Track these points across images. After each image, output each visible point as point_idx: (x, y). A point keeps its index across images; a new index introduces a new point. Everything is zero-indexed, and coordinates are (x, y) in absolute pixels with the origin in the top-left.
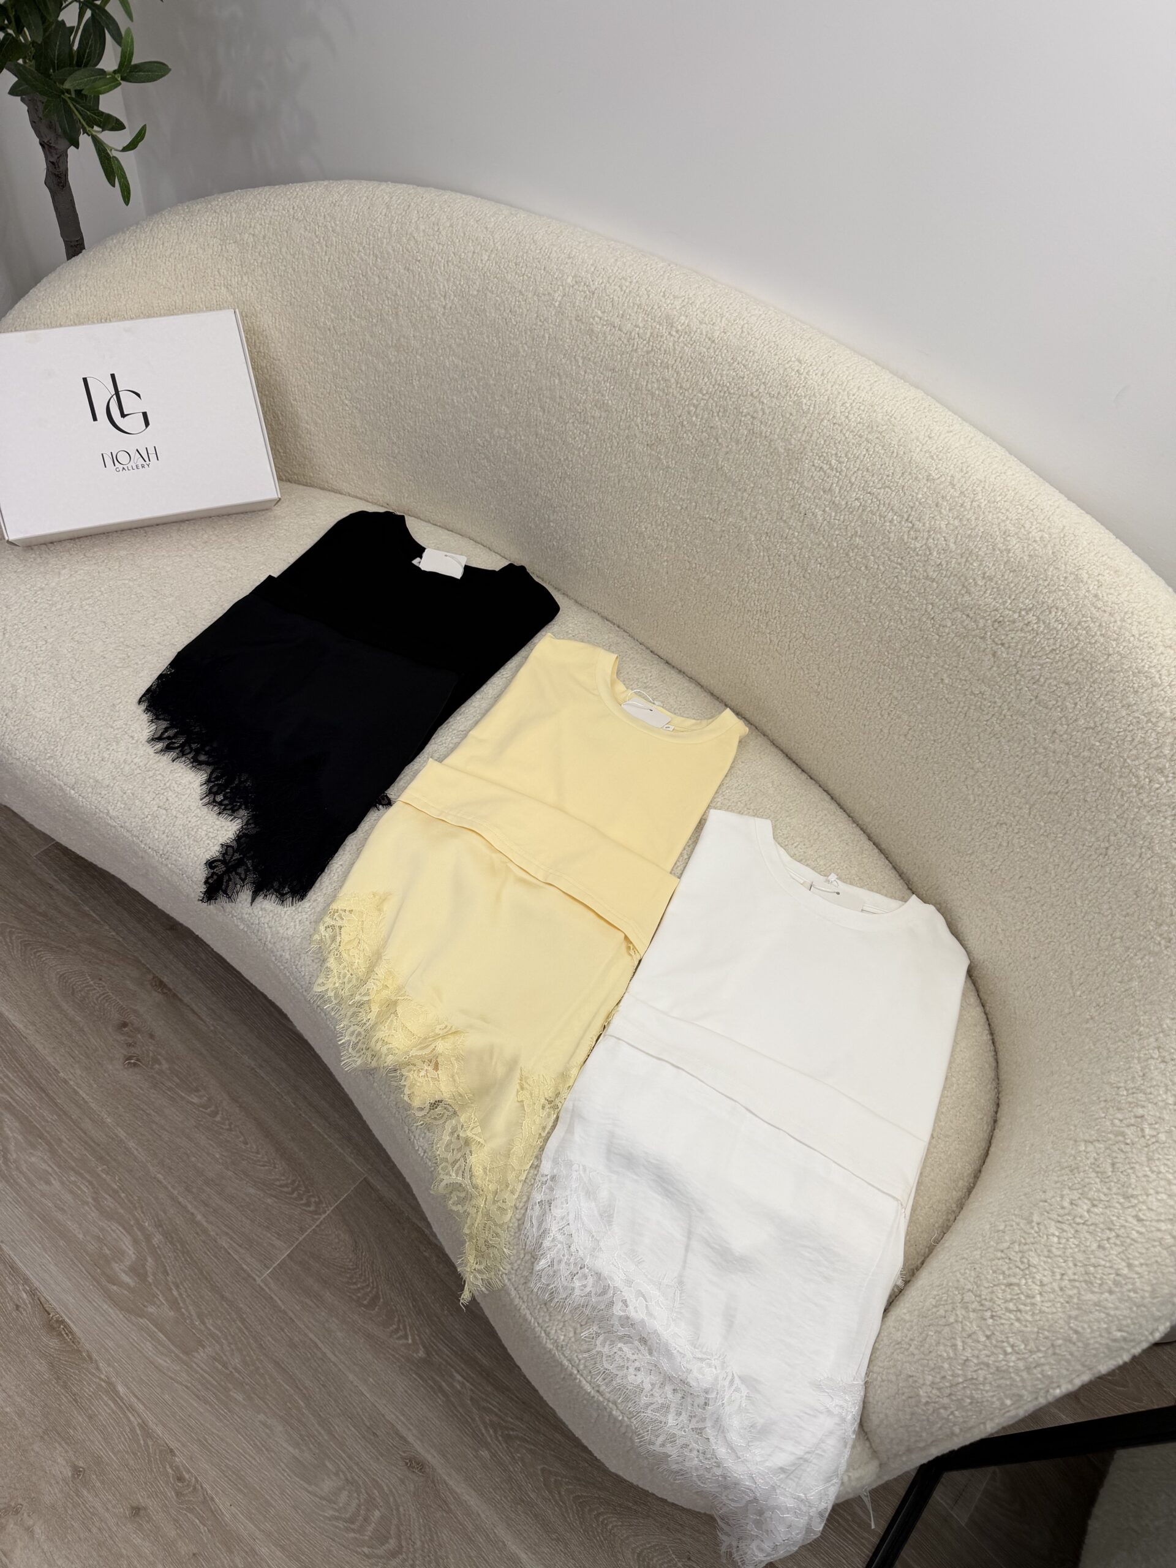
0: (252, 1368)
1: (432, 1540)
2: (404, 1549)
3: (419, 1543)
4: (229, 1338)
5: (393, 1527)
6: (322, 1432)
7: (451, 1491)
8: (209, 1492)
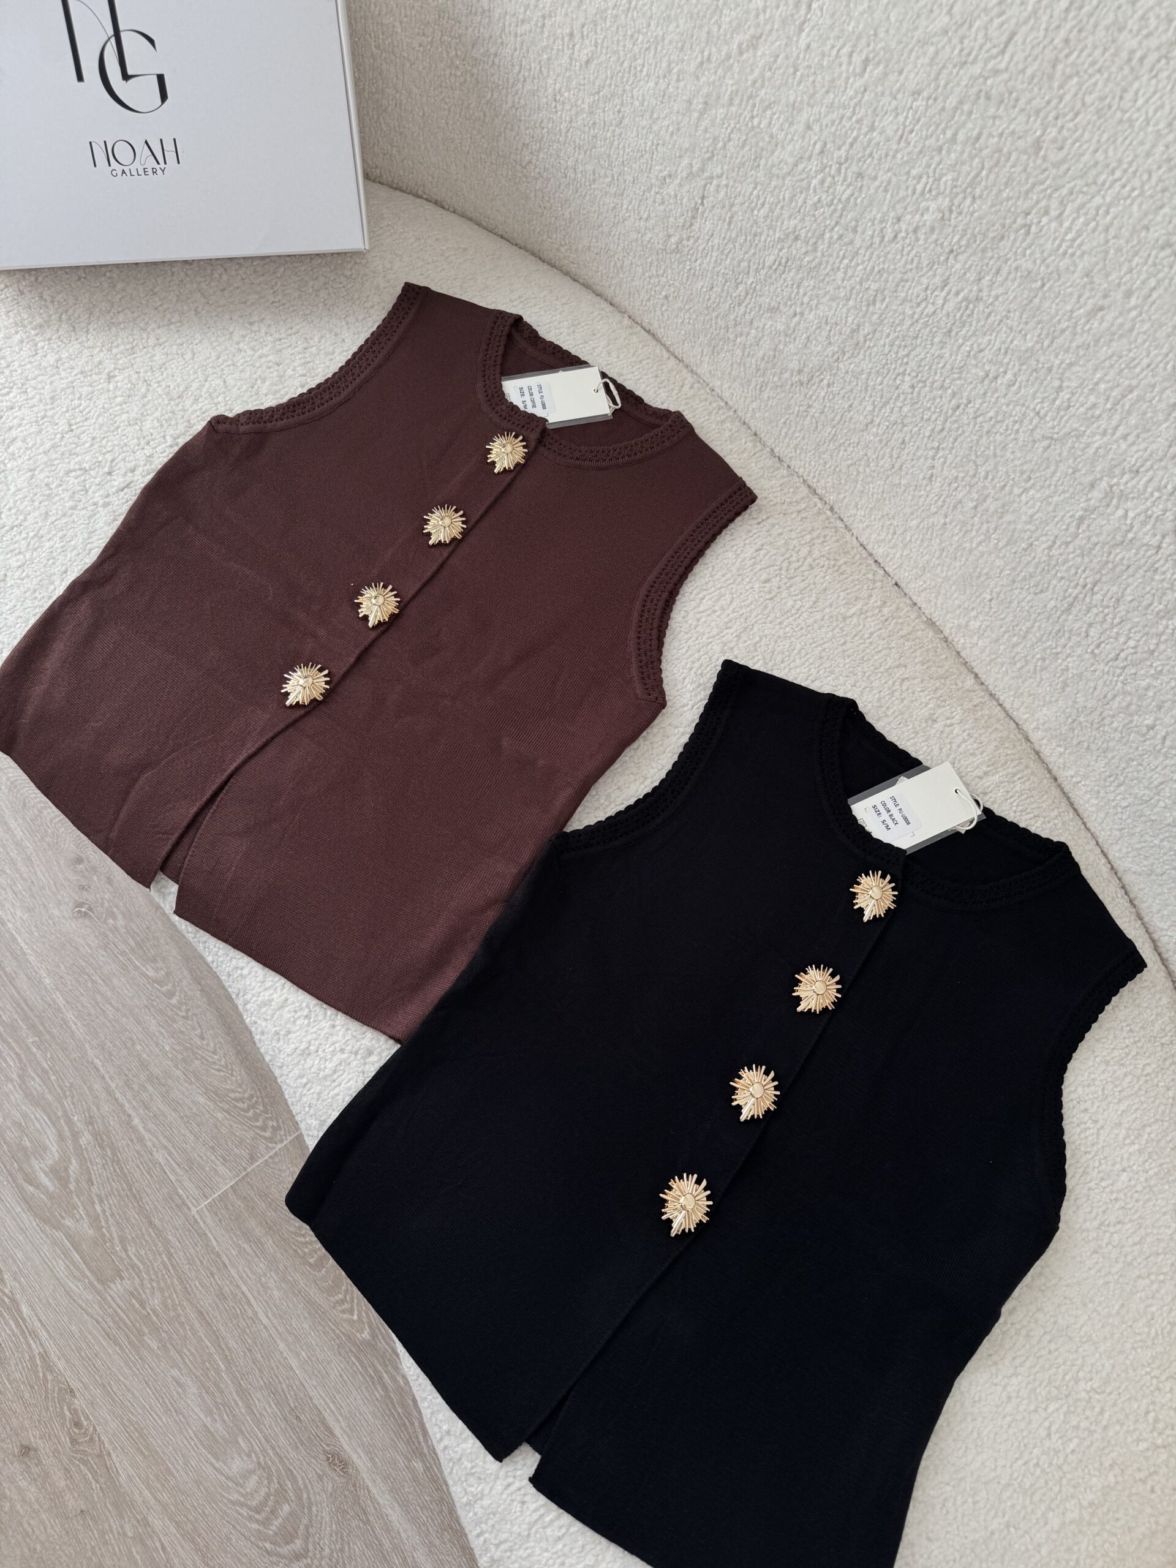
0: (172, 1314)
1: (342, 1550)
2: (310, 1554)
3: (327, 1551)
4: (152, 1272)
5: (302, 1527)
6: (240, 1404)
7: (373, 1499)
8: (107, 1445)
